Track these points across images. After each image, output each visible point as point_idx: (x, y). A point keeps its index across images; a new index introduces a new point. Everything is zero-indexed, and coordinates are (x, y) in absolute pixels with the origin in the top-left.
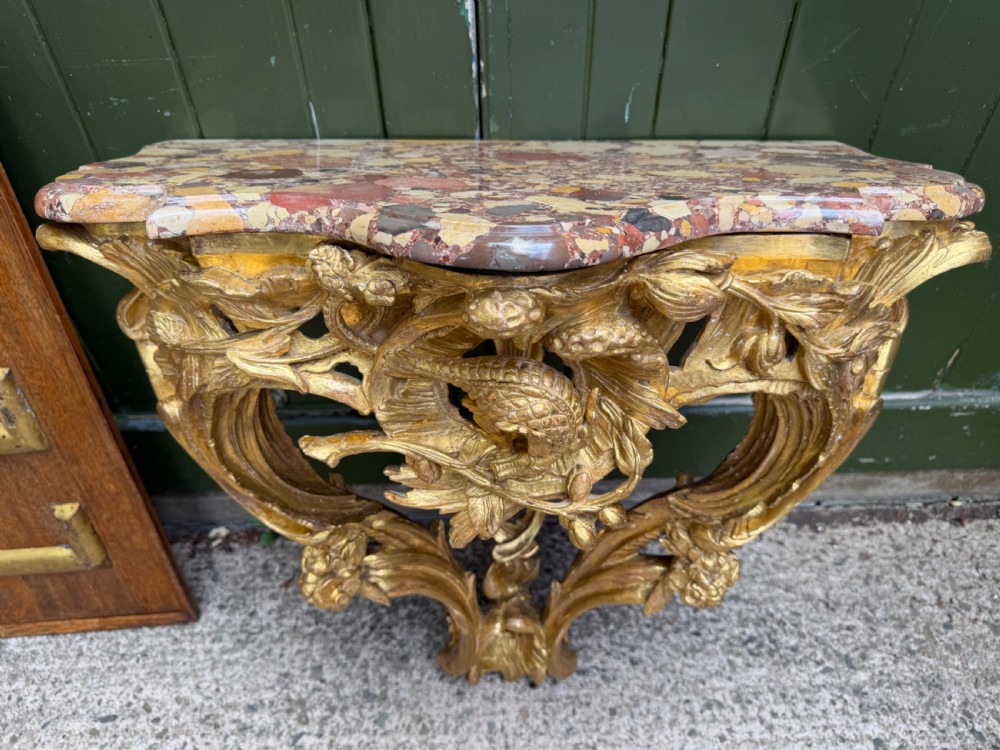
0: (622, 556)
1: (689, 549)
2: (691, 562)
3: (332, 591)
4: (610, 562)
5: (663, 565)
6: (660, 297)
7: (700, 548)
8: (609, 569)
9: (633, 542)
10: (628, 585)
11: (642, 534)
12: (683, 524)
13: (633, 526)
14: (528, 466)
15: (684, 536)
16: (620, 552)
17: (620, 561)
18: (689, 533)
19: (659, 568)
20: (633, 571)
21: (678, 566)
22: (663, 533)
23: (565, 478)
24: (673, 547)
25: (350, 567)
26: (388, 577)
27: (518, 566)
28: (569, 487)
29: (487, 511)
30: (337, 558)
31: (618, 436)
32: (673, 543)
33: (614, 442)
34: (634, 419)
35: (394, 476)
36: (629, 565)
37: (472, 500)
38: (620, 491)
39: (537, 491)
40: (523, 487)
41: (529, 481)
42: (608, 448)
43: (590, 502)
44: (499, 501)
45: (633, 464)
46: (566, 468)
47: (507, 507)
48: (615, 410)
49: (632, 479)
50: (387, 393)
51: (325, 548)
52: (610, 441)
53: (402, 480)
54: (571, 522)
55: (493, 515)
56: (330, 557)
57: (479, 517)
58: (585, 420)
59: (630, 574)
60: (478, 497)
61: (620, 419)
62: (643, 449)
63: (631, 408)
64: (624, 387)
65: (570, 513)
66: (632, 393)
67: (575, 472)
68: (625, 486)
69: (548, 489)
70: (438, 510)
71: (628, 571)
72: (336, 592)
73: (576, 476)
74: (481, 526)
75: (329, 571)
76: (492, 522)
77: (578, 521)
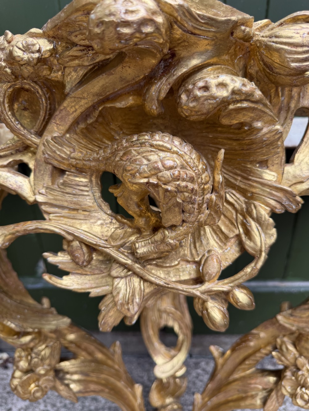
0: (245, 370)
1: (296, 359)
2: (299, 369)
3: (30, 385)
4: (236, 376)
5: (275, 376)
7: (305, 357)
8: (235, 380)
9: (253, 358)
10: (250, 394)
11: (258, 350)
12: (289, 338)
13: (252, 344)
14: (163, 241)
15: (291, 348)
16: (243, 366)
17: (242, 374)
18: (295, 345)
19: (272, 379)
20: (253, 381)
21: (288, 374)
22: (275, 348)
23: (198, 263)
24: (283, 358)
25: (46, 367)
26: (78, 381)
27: (172, 381)
28: (201, 268)
29: (128, 290)
30: (36, 358)
31: (242, 221)
32: (283, 355)
33: (240, 227)
34: (257, 203)
35: (52, 258)
36: (250, 377)
37: (116, 281)
38: (248, 270)
39: (174, 276)
40: (161, 272)
41: (166, 267)
42: (234, 234)
43: (221, 283)
44: (140, 282)
45: (259, 243)
46: (198, 255)
47: (147, 290)
48: (238, 199)
49: (259, 258)
50: (47, 180)
51: (28, 349)
52: (236, 228)
53: (59, 263)
54: (204, 302)
55: (133, 295)
56: (31, 357)
57: (121, 296)
58: (213, 190)
59: (251, 384)
60: (122, 278)
61: (244, 206)
62: (267, 229)
63: (252, 193)
64: (245, 175)
65: (203, 293)
66: (253, 178)
67: (207, 255)
68: (253, 264)
69: (183, 275)
70: (89, 293)
71: (249, 382)
72: (33, 386)
73: (207, 258)
74: (122, 305)
75: (29, 368)
76: (133, 301)
77: (211, 301)
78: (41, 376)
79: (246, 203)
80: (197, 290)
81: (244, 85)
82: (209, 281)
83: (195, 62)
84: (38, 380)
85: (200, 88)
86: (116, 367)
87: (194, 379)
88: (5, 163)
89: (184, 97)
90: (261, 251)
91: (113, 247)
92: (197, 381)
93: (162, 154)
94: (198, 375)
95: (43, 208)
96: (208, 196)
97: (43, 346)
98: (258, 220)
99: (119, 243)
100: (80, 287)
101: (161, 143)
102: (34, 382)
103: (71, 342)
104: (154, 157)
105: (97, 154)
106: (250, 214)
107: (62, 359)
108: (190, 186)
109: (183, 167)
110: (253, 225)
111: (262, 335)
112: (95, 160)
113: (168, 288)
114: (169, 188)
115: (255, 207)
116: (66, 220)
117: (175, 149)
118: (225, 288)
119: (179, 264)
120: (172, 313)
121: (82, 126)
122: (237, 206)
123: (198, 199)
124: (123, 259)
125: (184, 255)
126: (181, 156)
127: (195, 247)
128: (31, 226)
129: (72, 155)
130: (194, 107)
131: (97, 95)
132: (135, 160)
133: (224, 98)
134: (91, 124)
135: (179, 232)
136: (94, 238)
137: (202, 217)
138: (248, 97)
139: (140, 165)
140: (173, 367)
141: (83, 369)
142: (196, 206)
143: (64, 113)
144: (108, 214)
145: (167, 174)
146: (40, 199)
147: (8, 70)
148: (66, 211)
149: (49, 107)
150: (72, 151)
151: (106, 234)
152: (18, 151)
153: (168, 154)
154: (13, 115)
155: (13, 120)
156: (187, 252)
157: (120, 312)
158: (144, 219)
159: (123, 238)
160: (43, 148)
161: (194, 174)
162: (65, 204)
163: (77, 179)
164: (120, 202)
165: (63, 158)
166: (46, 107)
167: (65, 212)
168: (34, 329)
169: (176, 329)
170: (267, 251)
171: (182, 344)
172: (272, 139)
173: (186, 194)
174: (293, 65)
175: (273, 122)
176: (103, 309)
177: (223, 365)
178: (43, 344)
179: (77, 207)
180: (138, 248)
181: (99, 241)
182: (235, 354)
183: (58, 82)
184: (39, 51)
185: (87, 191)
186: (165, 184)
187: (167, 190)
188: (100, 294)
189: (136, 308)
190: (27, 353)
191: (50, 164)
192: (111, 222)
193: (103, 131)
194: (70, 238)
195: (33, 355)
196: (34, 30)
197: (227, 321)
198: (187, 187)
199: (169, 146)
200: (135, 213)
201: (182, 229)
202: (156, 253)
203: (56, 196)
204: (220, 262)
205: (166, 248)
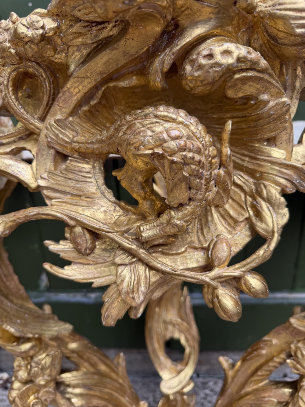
0: (257, 382)
3: (29, 397)
4: (248, 389)
5: (291, 388)
6: (280, 10)
8: (247, 394)
9: (265, 368)
11: (271, 359)
13: (264, 352)
14: (169, 222)
16: (255, 378)
17: (255, 387)
19: (287, 391)
20: (266, 395)
22: (289, 356)
23: (206, 249)
24: (299, 366)
25: (46, 377)
26: (80, 395)
27: (179, 398)
28: (210, 253)
29: (133, 277)
30: (36, 367)
31: (252, 203)
32: (298, 363)
33: (249, 209)
34: (266, 183)
35: (53, 246)
36: (263, 389)
37: (121, 269)
38: (261, 252)
39: (181, 264)
40: (168, 260)
41: (173, 254)
42: (244, 218)
43: (231, 268)
44: (146, 270)
45: (271, 224)
46: (206, 241)
47: (153, 279)
48: (247, 180)
49: (272, 239)
50: (50, 164)
51: (28, 357)
52: (245, 211)
53: (60, 251)
54: (215, 288)
55: (138, 283)
56: (31, 366)
57: (125, 284)
58: (221, 165)
59: (264, 397)
60: (126, 265)
61: (253, 187)
62: (278, 208)
63: (261, 173)
64: (253, 155)
65: (213, 279)
66: (261, 157)
67: (215, 239)
68: (265, 247)
69: (192, 262)
70: (92, 283)
71: (263, 395)
72: (32, 397)
73: (216, 242)
74: (127, 293)
75: (29, 378)
76: (138, 290)
77: (221, 288)
78: (41, 387)
79: (255, 184)
80: (206, 277)
81: (249, 52)
82: (219, 266)
83: (199, 31)
84: (38, 391)
85: (205, 57)
86: (121, 381)
87: (203, 400)
88: (8, 150)
89: (188, 68)
90: (273, 232)
91: (117, 232)
92: (205, 402)
93: (167, 125)
94: (206, 395)
95: (45, 192)
96: (216, 172)
97: (44, 355)
98: (268, 200)
99: (123, 229)
100: (82, 277)
101: (165, 114)
102: (33, 393)
103: (73, 351)
104: (158, 129)
105: (100, 135)
106: (260, 194)
107: (63, 371)
108: (197, 157)
109: (189, 138)
110: (264, 205)
111: (275, 341)
112: (98, 142)
113: (175, 275)
114: (175, 159)
115: (265, 187)
116: (68, 206)
117: (180, 119)
118: (237, 273)
119: (185, 251)
120: (178, 325)
121: (85, 108)
122: (245, 188)
123: (206, 173)
124: (127, 244)
125: (192, 242)
126: (187, 126)
127: (203, 234)
128: (32, 212)
129: (75, 139)
130: (199, 76)
131: (101, 73)
132: (139, 133)
133: (229, 65)
134: (95, 106)
135: (186, 212)
136: (97, 223)
137: (210, 195)
138: (253, 66)
139: (144, 136)
140: (180, 382)
141: (85, 381)
142: (203, 182)
143: (67, 94)
144: (111, 202)
145: (172, 144)
146: (42, 183)
147: (13, 51)
148: (69, 197)
149: (52, 91)
150: (75, 135)
151: (109, 221)
152: (21, 139)
153: (174, 125)
154: (17, 99)
155: (16, 104)
156: (194, 238)
157: (124, 301)
158: (149, 202)
159: (127, 225)
160: (46, 131)
161: (201, 146)
162: (68, 190)
163: (80, 165)
164: (124, 184)
165: (66, 142)
166: (50, 91)
167: (67, 198)
168: (34, 334)
169: (183, 341)
170: (280, 232)
171: (189, 358)
172: (280, 112)
173: (193, 167)
174: (299, 31)
175: (279, 95)
176: (106, 300)
177: (233, 378)
178: (44, 352)
179: (80, 193)
180: (143, 231)
181: (102, 226)
182: (247, 365)
183: (62, 64)
184: (43, 27)
185: (90, 178)
186: (170, 156)
187: (173, 162)
188: (104, 284)
189: (142, 298)
190: (26, 362)
191: (53, 148)
192: (115, 210)
193: (106, 115)
194: (72, 223)
195: (33, 364)
196: (38, 10)
197: (239, 309)
198: (193, 158)
199: (174, 116)
200: (139, 195)
201: (189, 209)
202: (162, 237)
203: (59, 181)
204: (229, 246)
205: (173, 231)
